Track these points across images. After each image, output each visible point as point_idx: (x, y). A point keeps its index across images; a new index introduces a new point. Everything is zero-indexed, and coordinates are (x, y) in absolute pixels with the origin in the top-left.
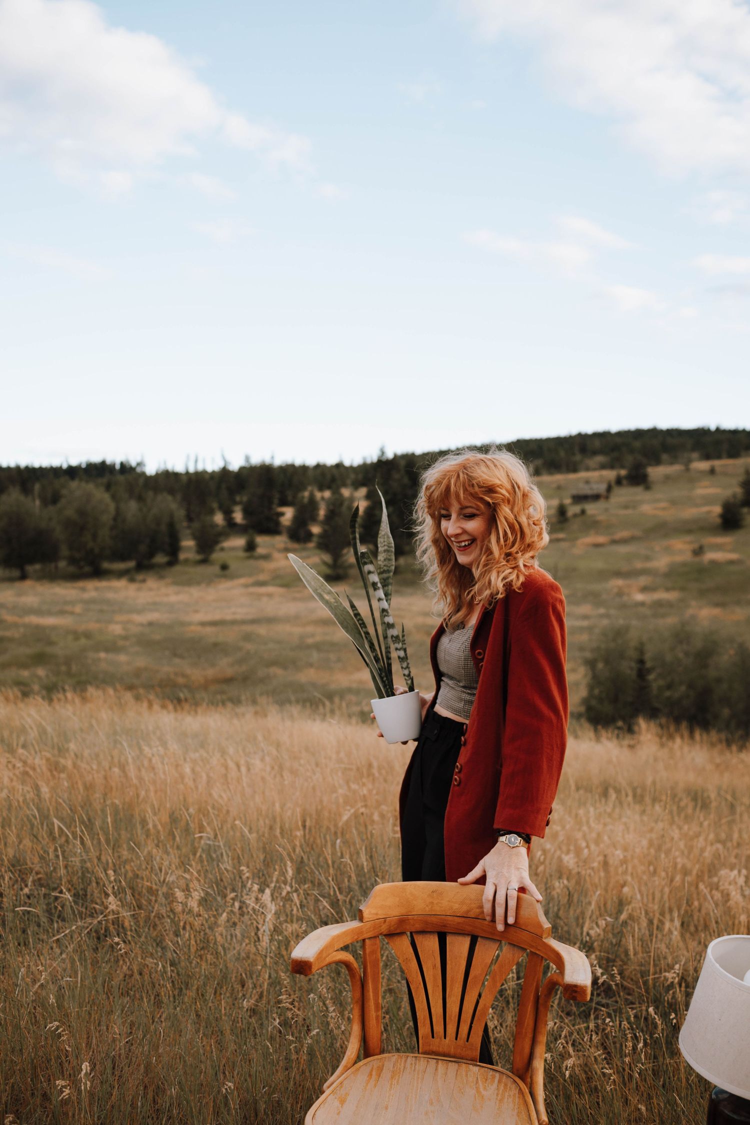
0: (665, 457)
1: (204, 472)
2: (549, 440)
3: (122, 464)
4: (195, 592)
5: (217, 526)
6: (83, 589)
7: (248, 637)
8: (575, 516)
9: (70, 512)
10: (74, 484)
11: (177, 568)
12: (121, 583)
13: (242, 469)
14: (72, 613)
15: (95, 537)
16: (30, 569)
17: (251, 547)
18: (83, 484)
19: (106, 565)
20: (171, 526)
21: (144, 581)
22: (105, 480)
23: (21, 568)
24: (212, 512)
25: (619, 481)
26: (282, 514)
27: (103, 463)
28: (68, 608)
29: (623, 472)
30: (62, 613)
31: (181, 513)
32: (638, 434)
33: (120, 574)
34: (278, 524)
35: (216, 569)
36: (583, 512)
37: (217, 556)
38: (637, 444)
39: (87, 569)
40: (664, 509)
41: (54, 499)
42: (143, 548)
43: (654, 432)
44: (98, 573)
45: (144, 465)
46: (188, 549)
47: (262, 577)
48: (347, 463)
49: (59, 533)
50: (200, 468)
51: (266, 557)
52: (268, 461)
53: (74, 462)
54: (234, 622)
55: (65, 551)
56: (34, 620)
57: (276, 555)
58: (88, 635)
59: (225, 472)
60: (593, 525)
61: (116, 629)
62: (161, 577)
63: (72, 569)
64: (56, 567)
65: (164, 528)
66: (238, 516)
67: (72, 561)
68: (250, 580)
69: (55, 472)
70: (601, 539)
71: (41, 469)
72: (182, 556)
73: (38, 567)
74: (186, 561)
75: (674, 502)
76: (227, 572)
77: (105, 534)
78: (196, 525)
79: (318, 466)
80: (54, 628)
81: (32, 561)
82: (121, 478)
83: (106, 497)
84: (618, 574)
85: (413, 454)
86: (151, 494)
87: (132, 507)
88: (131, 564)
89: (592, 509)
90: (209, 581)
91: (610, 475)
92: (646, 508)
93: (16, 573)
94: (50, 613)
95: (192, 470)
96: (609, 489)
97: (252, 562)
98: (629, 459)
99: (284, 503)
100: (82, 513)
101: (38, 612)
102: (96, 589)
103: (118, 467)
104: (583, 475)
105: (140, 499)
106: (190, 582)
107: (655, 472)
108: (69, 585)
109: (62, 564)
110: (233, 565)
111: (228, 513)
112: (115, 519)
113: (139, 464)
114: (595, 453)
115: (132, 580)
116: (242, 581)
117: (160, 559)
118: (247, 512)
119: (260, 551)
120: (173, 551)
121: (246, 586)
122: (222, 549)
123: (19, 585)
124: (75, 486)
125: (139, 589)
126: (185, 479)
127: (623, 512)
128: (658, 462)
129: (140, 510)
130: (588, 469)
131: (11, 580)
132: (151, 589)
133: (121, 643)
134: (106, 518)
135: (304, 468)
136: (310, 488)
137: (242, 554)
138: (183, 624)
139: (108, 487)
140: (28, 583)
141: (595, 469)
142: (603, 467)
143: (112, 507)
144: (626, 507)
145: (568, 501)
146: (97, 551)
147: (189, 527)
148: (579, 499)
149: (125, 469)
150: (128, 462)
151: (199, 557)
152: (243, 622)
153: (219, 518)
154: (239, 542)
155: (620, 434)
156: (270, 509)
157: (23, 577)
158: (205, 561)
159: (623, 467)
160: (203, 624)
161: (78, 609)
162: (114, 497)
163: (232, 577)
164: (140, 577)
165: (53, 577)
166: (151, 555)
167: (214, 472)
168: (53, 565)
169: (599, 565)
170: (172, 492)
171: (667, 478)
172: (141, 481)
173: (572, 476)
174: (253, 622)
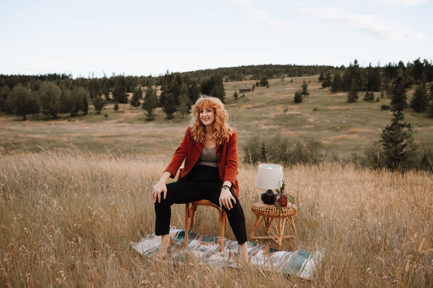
0: (274, 75)
1: (96, 79)
2: (231, 68)
3: (63, 75)
4: (95, 125)
5: (103, 100)
6: (50, 124)
7: (117, 142)
8: (241, 97)
9: (44, 94)
10: (44, 83)
11: (87, 116)
12: (65, 122)
13: (111, 78)
14: (46, 133)
15: (54, 104)
16: (27, 116)
17: (116, 108)
18: (49, 83)
19: (58, 115)
20: (85, 99)
21: (74, 121)
22: (56, 81)
23: (24, 116)
24: (100, 95)
25: (257, 85)
26: (129, 96)
27: (55, 74)
28: (45, 131)
29: (259, 81)
30: (42, 133)
31: (88, 95)
32: (265, 67)
33: (64, 118)
34: (127, 99)
35: (103, 116)
36: (244, 96)
37: (102, 111)
38: (264, 71)
39: (51, 116)
40: (273, 95)
41: (36, 88)
42: (73, 108)
43: (271, 66)
44: (55, 118)
45: (72, 76)
46: (91, 108)
47: (121, 120)
48: (153, 76)
49: (39, 102)
50: (95, 77)
51: (123, 112)
52: (122, 75)
53: (43, 74)
54: (111, 136)
55: (41, 109)
56: (31, 136)
57: (126, 111)
58: (53, 141)
59: (105, 79)
60: (247, 101)
61: (65, 139)
62: (81, 120)
63: (45, 116)
64: (38, 116)
65: (82, 100)
66: (111, 96)
67: (45, 113)
68: (116, 121)
69: (35, 78)
70: (250, 106)
71: (29, 76)
72: (89, 111)
73: (30, 115)
74: (91, 113)
75: (277, 93)
76: (107, 118)
77: (58, 102)
78: (95, 99)
79: (142, 77)
80: (39, 139)
81: (28, 114)
82: (63, 81)
83: (58, 87)
84: (256, 119)
85: (179, 73)
86: (76, 87)
87: (68, 92)
88: (69, 114)
89: (247, 94)
90: (100, 121)
91: (254, 82)
92: (267, 95)
93: (22, 118)
94: (37, 133)
95: (91, 78)
96: (254, 87)
97: (117, 114)
98: (261, 76)
99: (129, 91)
100: (48, 94)
101: (32, 133)
102: (55, 124)
103: (61, 76)
104: (244, 82)
105: (71, 89)
106: (93, 122)
107: (270, 81)
108: (44, 122)
109: (41, 114)
110: (110, 115)
111: (107, 95)
112: (62, 97)
113: (69, 75)
114: (248, 74)
115: (70, 121)
116: (113, 121)
117: (80, 112)
118: (114, 94)
119: (120, 109)
120: (86, 110)
121: (115, 123)
122: (105, 109)
123: (23, 122)
124: (46, 84)
125: (72, 124)
126: (89, 81)
127: (258, 96)
128: (272, 77)
129: (72, 93)
130: (246, 80)
131: (20, 120)
132: (77, 124)
133: (67, 144)
134: (58, 96)
135: (136, 78)
136: (139, 86)
137: (113, 111)
138: (91, 137)
139: (58, 84)
140: (27, 122)
141: (248, 80)
142: (251, 79)
143: (60, 92)
144: (260, 94)
145: (238, 92)
146: (55, 109)
147: (91, 100)
148: (242, 91)
149: (64, 77)
150: (65, 74)
151: (96, 112)
152: (115, 136)
153: (103, 97)
154: (112, 106)
155: (258, 66)
156: (123, 93)
157: (25, 119)
158: (98, 113)
159: (259, 79)
160: (99, 137)
161: (48, 132)
162: (61, 88)
163: (109, 120)
164: (72, 119)
165: (37, 119)
166: (77, 111)
167: (100, 78)
168: (37, 115)
169: (250, 115)
170: (84, 86)
171: (275, 83)
172: (71, 82)
173: (239, 82)
174: (119, 136)
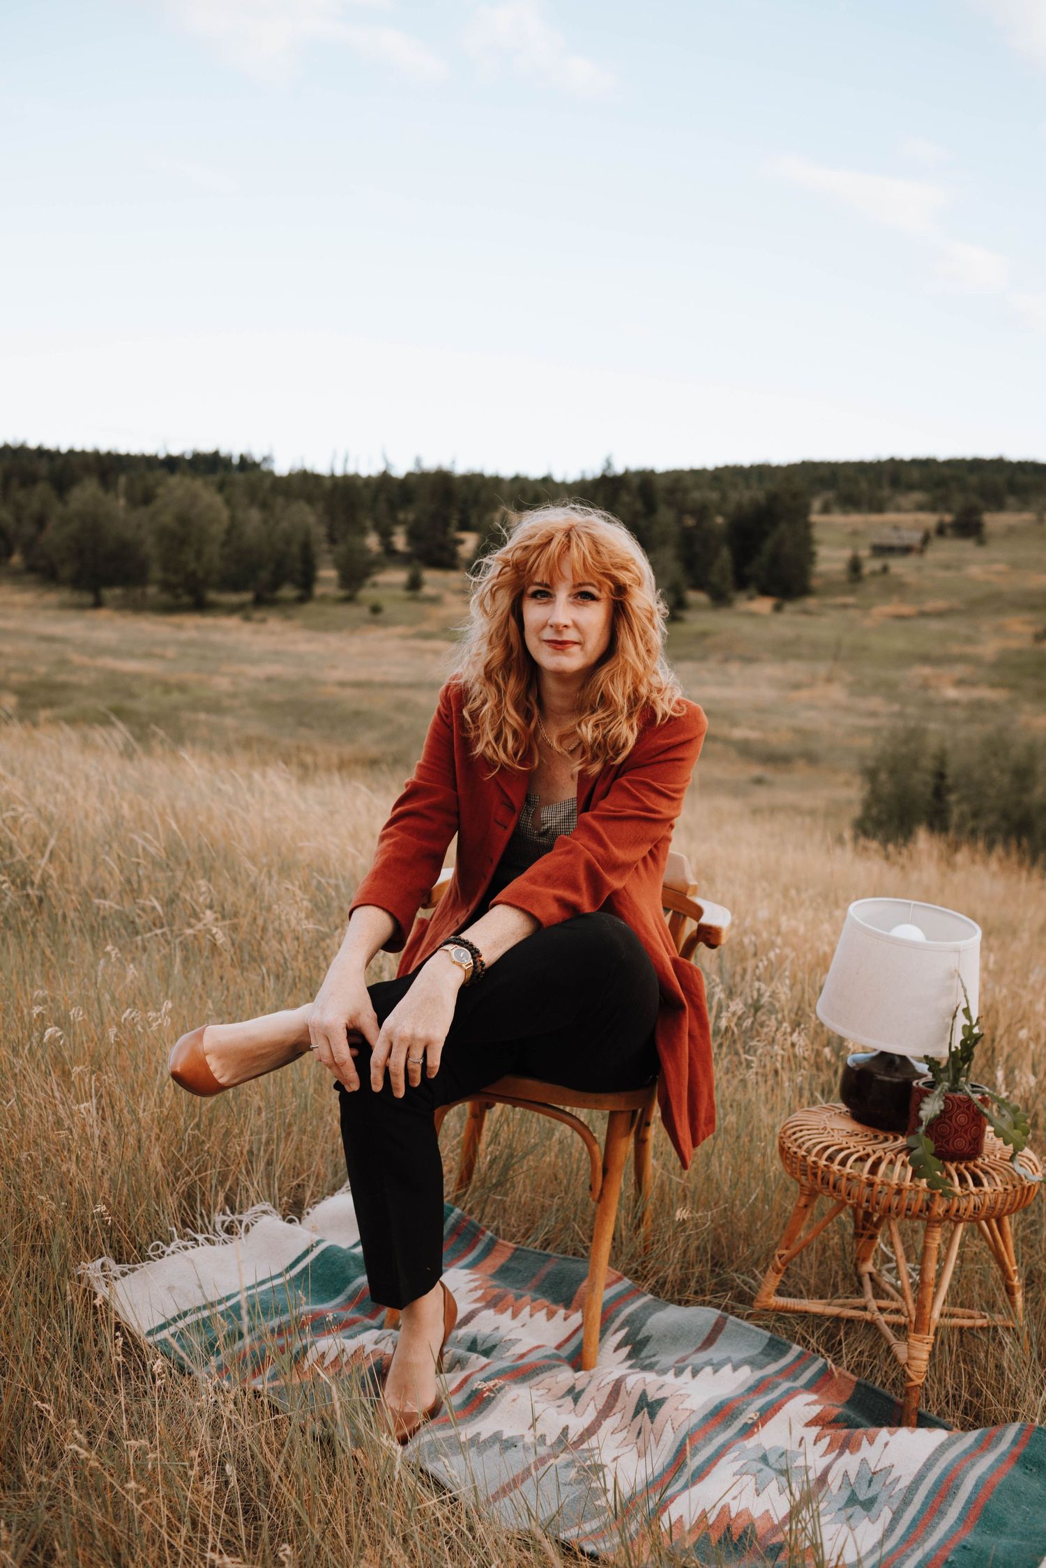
0: (1011, 500)
1: (356, 477)
2: (847, 465)
3: (242, 458)
4: (333, 642)
5: (369, 551)
6: (179, 627)
7: (402, 706)
8: (874, 574)
9: (167, 518)
10: (174, 480)
11: (310, 607)
12: (233, 622)
13: (409, 475)
14: (162, 657)
15: (199, 555)
16: (108, 593)
17: (414, 584)
18: (187, 481)
19: (212, 596)
20: (306, 547)
21: (263, 621)
22: (217, 478)
23: (95, 590)
24: (363, 532)
25: (941, 530)
26: (461, 542)
27: (216, 454)
28: (158, 650)
29: (948, 518)
30: (148, 656)
31: (320, 531)
32: (976, 465)
33: (232, 610)
34: (454, 554)
35: (364, 611)
36: (885, 569)
37: (366, 593)
38: (973, 479)
39: (186, 599)
40: (999, 573)
41: (147, 498)
42: (265, 575)
43: (999, 464)
44: (200, 606)
45: (273, 461)
46: (327, 581)
47: (426, 627)
48: (558, 477)
49: (150, 547)
50: (351, 470)
51: (435, 600)
52: (446, 465)
53: (175, 451)
54: (384, 685)
55: (156, 572)
56: (110, 663)
57: (449, 598)
58: (182, 688)
59: (385, 478)
60: (898, 588)
61: (223, 683)
62: (288, 618)
63: (165, 598)
64: (144, 594)
65: (295, 549)
66: (400, 541)
67: (166, 586)
68: (411, 631)
69: (149, 463)
70: (906, 609)
71: (128, 456)
72: (319, 590)
73: (118, 591)
74: (324, 599)
75: (1015, 565)
76: (380, 617)
77: (213, 552)
78: (341, 548)
79: (517, 479)
80: (137, 676)
81: (110, 583)
82: (239, 477)
83: (218, 500)
84: (926, 659)
85: (652, 472)
86: (280, 501)
87: (254, 516)
88: (247, 597)
89: (899, 566)
90: (353, 627)
91: (930, 520)
92: (975, 571)
93: (88, 598)
94: (131, 655)
95: (339, 472)
96: (926, 540)
97: (413, 606)
98: (958, 500)
99: (465, 527)
100: (183, 520)
101: (115, 653)
102: (197, 627)
103: (236, 461)
104: (891, 517)
105: (265, 506)
106: (327, 627)
107: (994, 521)
108: (161, 619)
109: (152, 590)
110: (389, 608)
111: (386, 535)
112: (229, 532)
113: (265, 459)
114: (911, 487)
115: (247, 619)
116: (400, 630)
117: (288, 592)
118: (413, 536)
119: (428, 590)
120: (307, 582)
121: (404, 637)
122: (375, 585)
123: (91, 614)
124: (176, 483)
125: (256, 632)
126: (328, 484)
127: (942, 574)
128: (1000, 506)
129: (265, 522)
130: (899, 509)
131: (81, 607)
132: (273, 633)
133: (226, 702)
134: (217, 530)
135: (497, 481)
136: (504, 508)
137: (401, 593)
138: (313, 682)
139: (221, 487)
140: (103, 614)
141: (907, 511)
142: (921, 508)
143: (225, 514)
144: (947, 567)
145: (864, 553)
146: (200, 574)
147: (330, 552)
148: (881, 550)
149: (246, 464)
150: (250, 455)
151: (342, 593)
152: (397, 685)
153: (373, 541)
154: (398, 576)
155: (951, 463)
156: (445, 533)
157: (98, 604)
158: (349, 599)
159: (949, 510)
160: (342, 684)
161: (171, 652)
162: (228, 502)
163: (386, 624)
164: (258, 615)
165: (138, 607)
166: (276, 585)
167: (369, 478)
168: (139, 591)
169: (900, 643)
170: (310, 499)
171: (1011, 531)
172: (267, 483)
173: (875, 518)
174: (412, 686)
